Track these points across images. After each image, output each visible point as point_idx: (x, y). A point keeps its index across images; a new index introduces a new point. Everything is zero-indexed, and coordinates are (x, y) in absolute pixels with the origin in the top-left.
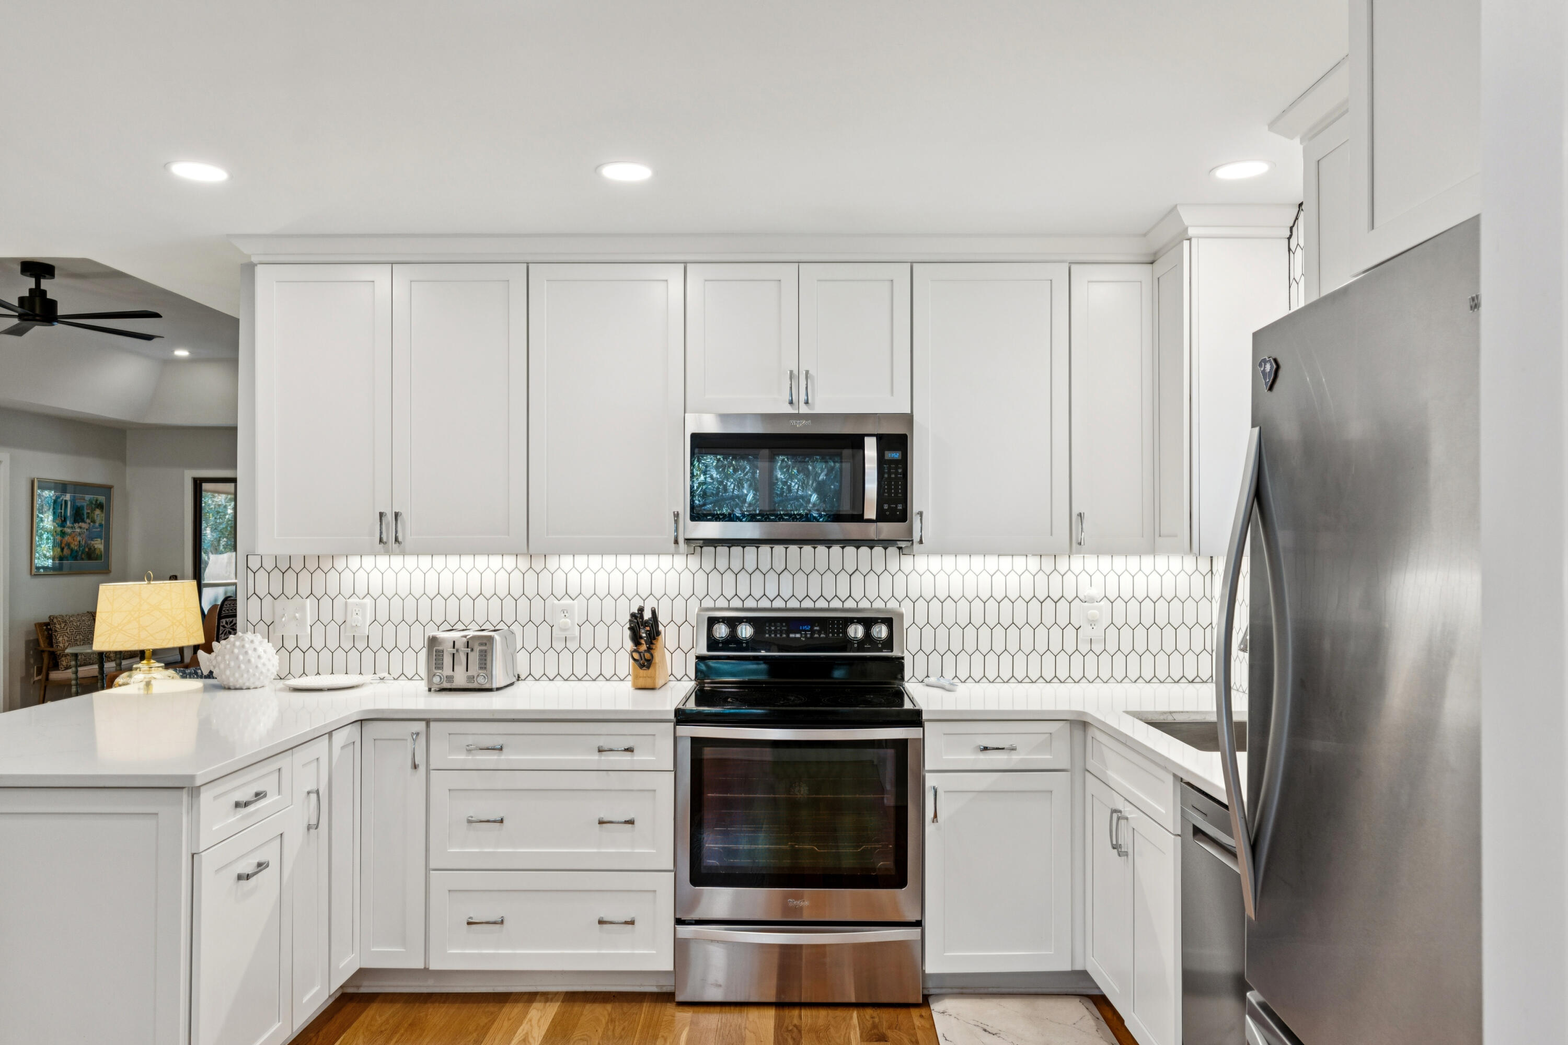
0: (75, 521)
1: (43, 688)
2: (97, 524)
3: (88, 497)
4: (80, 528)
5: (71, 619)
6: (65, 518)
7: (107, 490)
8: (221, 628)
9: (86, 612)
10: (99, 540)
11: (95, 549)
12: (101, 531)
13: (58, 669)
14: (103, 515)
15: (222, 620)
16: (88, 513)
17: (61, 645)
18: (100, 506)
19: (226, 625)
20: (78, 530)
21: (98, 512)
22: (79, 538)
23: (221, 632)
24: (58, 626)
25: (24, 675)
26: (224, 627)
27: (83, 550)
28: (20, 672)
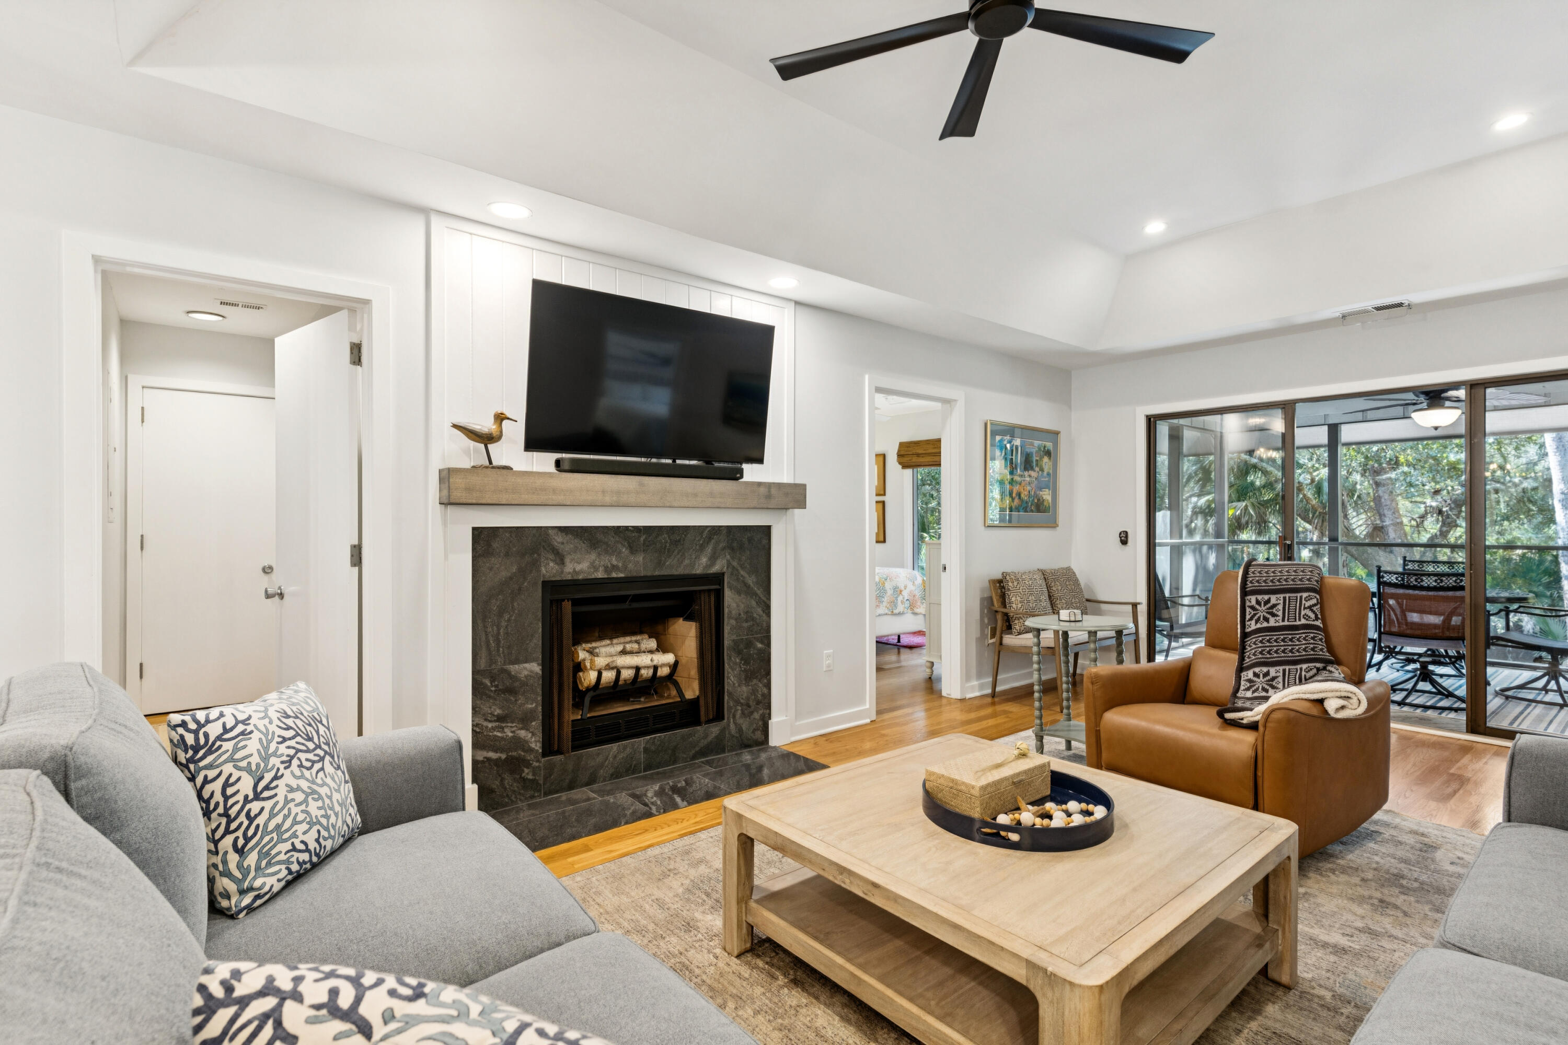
0: (1026, 469)
1: (997, 653)
2: (1045, 473)
3: (1037, 443)
4: (1030, 476)
5: (1024, 577)
6: (1016, 466)
7: (1054, 435)
8: (1248, 610)
9: (1036, 569)
10: (1047, 490)
11: (1043, 500)
12: (1049, 481)
13: (1011, 633)
14: (1051, 463)
15: (1249, 597)
16: (1037, 461)
17: (1014, 606)
18: (1048, 453)
19: (1257, 607)
20: (1028, 479)
21: (1046, 459)
22: (1029, 488)
23: (1248, 617)
24: (1010, 584)
25: (979, 635)
26: (1252, 608)
27: (1033, 500)
28: (975, 631)
